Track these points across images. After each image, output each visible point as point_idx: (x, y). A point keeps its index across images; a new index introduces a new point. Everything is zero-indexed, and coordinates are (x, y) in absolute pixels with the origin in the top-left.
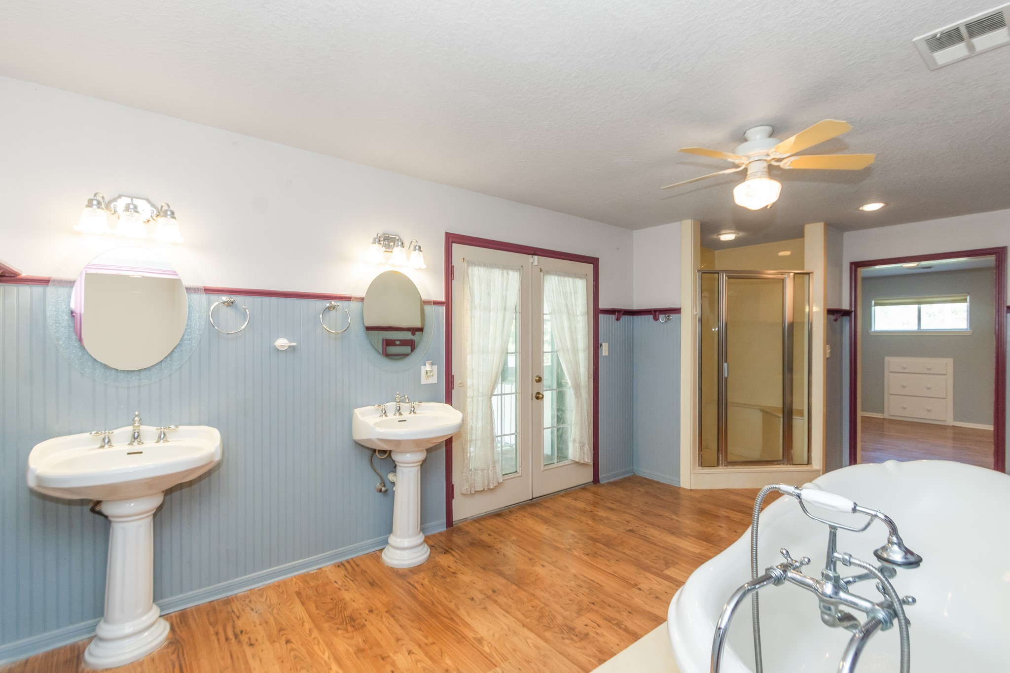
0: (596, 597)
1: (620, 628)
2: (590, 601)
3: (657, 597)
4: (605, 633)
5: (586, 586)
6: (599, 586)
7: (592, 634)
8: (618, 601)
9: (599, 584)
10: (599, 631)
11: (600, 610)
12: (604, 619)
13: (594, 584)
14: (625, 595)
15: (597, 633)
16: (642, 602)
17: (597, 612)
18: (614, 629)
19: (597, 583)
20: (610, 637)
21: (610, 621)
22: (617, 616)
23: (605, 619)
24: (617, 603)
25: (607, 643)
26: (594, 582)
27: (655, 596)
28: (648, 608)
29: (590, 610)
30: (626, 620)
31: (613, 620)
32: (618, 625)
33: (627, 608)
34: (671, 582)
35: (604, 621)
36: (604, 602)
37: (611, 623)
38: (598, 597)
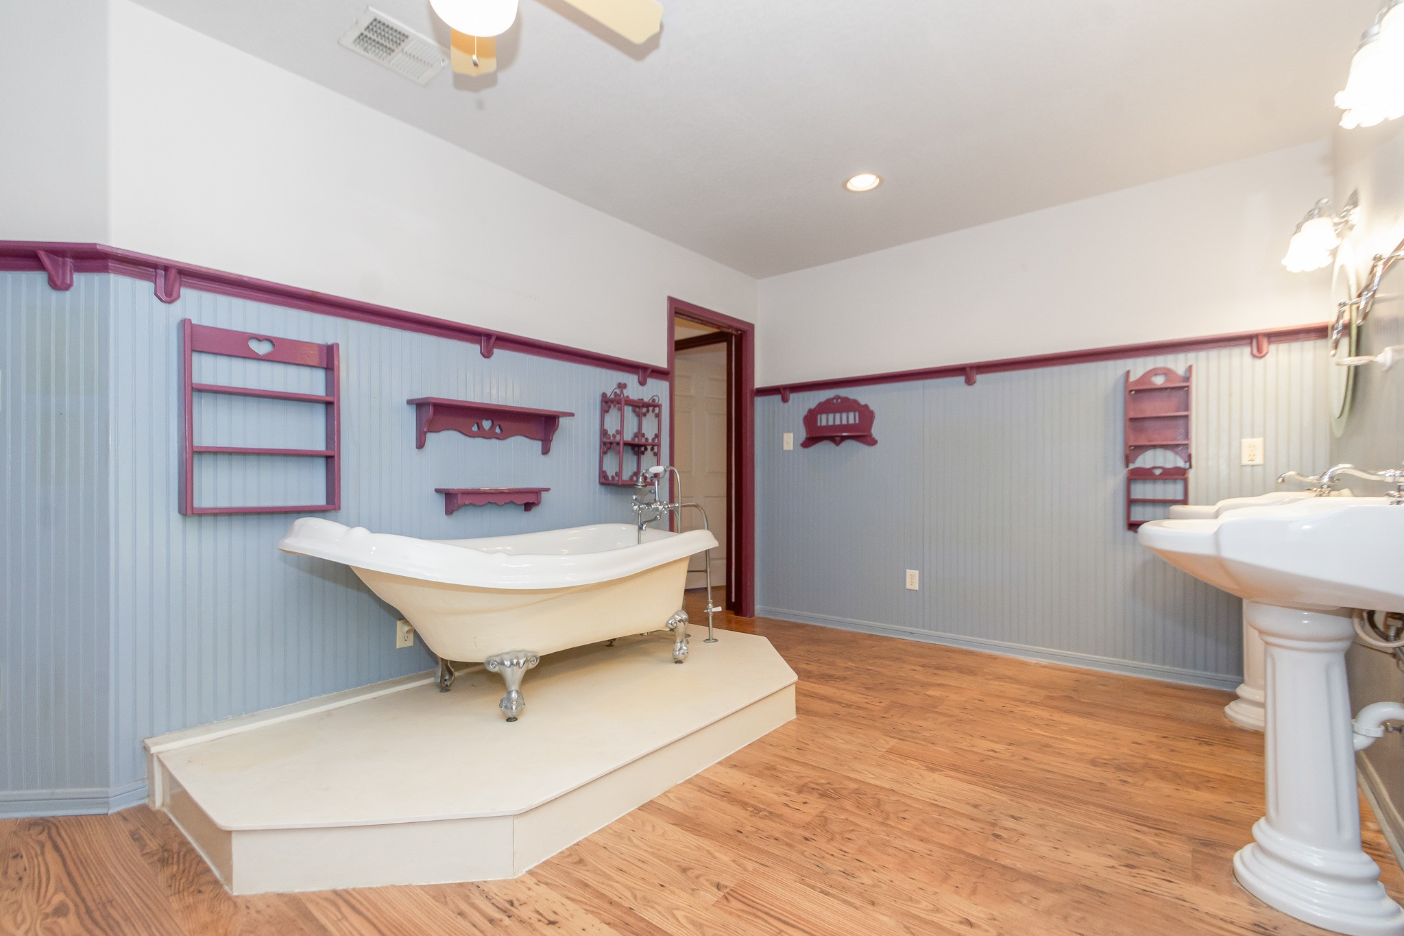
0: (806, 853)
1: (753, 806)
2: (814, 843)
3: (684, 870)
4: (775, 797)
5: (834, 877)
6: (808, 881)
7: (793, 793)
8: (762, 851)
9: (808, 886)
10: (784, 799)
11: (791, 830)
12: (782, 815)
13: (821, 885)
14: (750, 866)
15: (786, 795)
16: (717, 854)
17: (795, 825)
18: (763, 804)
19: (813, 887)
20: (766, 793)
21: (771, 813)
22: (761, 824)
23: (780, 816)
24: (762, 846)
25: (770, 786)
26: (822, 892)
27: (689, 873)
28: (706, 844)
29: (806, 826)
30: (746, 819)
31: (765, 815)
32: (757, 811)
33: (745, 839)
34: (642, 919)
35: (780, 813)
36: (787, 844)
37: (769, 812)
38: (802, 853)
